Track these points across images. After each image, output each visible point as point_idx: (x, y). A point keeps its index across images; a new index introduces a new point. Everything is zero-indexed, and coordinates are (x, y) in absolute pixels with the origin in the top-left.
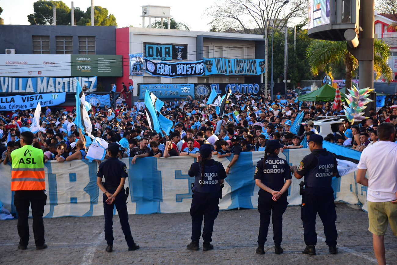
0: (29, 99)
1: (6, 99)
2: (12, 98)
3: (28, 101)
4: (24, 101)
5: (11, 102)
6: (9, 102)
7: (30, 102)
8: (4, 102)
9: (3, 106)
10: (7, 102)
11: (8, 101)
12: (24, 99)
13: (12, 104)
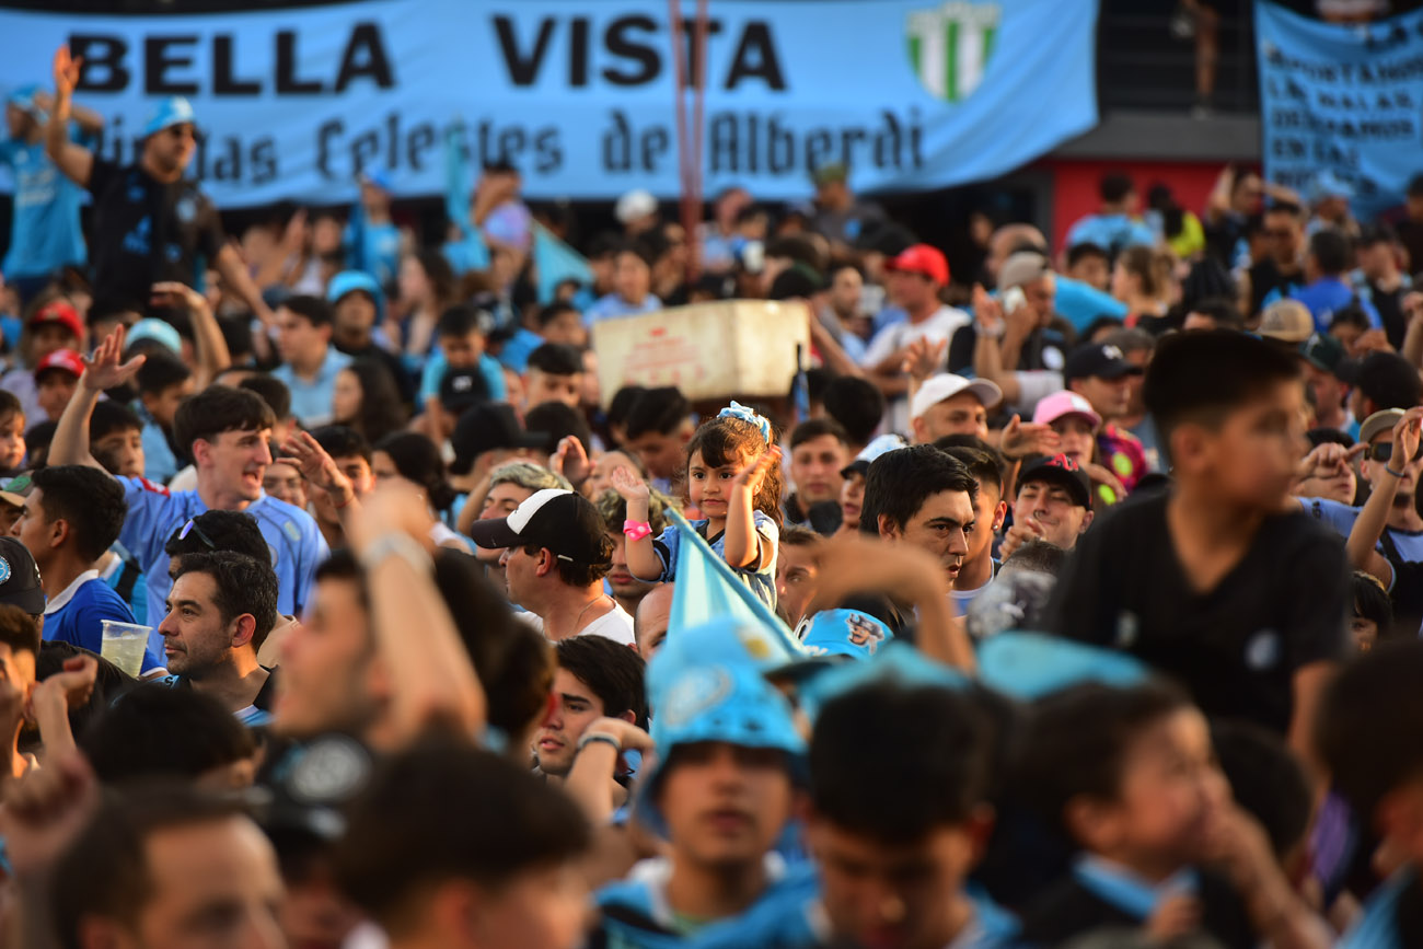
0: (599, 58)
1: (285, 44)
2: (366, 35)
3: (578, 76)
4: (523, 71)
5: (342, 84)
6: (313, 88)
7: (601, 96)
8: (251, 89)
9: (234, 146)
10: (287, 80)
11: (306, 71)
12: (526, 38)
13: (362, 106)
